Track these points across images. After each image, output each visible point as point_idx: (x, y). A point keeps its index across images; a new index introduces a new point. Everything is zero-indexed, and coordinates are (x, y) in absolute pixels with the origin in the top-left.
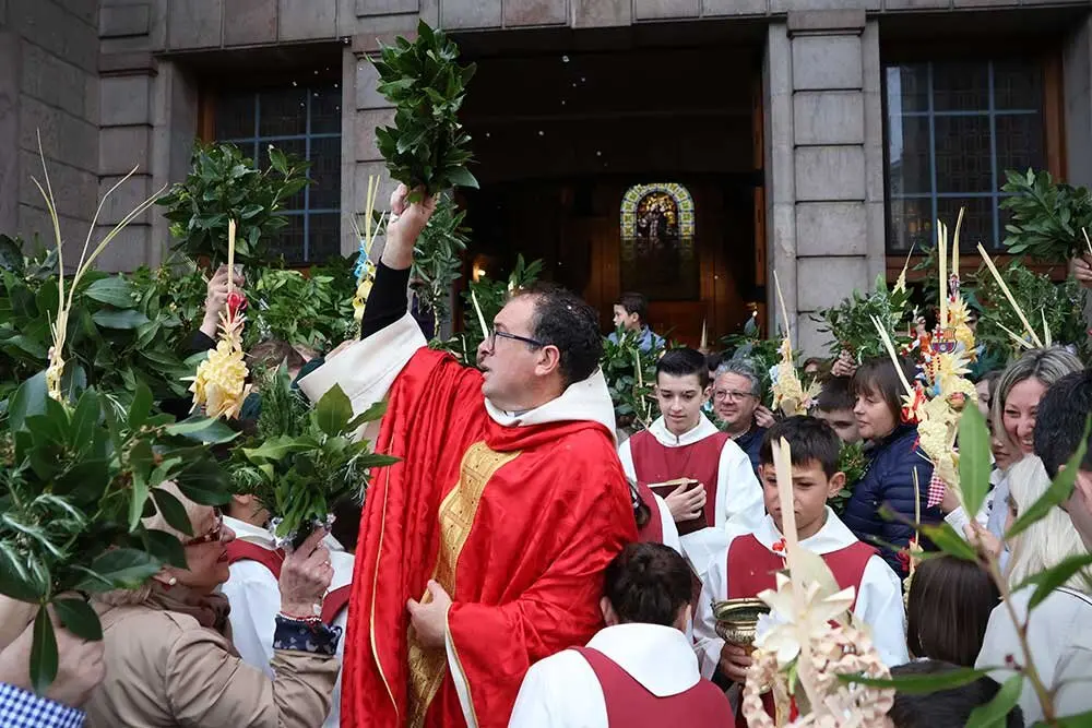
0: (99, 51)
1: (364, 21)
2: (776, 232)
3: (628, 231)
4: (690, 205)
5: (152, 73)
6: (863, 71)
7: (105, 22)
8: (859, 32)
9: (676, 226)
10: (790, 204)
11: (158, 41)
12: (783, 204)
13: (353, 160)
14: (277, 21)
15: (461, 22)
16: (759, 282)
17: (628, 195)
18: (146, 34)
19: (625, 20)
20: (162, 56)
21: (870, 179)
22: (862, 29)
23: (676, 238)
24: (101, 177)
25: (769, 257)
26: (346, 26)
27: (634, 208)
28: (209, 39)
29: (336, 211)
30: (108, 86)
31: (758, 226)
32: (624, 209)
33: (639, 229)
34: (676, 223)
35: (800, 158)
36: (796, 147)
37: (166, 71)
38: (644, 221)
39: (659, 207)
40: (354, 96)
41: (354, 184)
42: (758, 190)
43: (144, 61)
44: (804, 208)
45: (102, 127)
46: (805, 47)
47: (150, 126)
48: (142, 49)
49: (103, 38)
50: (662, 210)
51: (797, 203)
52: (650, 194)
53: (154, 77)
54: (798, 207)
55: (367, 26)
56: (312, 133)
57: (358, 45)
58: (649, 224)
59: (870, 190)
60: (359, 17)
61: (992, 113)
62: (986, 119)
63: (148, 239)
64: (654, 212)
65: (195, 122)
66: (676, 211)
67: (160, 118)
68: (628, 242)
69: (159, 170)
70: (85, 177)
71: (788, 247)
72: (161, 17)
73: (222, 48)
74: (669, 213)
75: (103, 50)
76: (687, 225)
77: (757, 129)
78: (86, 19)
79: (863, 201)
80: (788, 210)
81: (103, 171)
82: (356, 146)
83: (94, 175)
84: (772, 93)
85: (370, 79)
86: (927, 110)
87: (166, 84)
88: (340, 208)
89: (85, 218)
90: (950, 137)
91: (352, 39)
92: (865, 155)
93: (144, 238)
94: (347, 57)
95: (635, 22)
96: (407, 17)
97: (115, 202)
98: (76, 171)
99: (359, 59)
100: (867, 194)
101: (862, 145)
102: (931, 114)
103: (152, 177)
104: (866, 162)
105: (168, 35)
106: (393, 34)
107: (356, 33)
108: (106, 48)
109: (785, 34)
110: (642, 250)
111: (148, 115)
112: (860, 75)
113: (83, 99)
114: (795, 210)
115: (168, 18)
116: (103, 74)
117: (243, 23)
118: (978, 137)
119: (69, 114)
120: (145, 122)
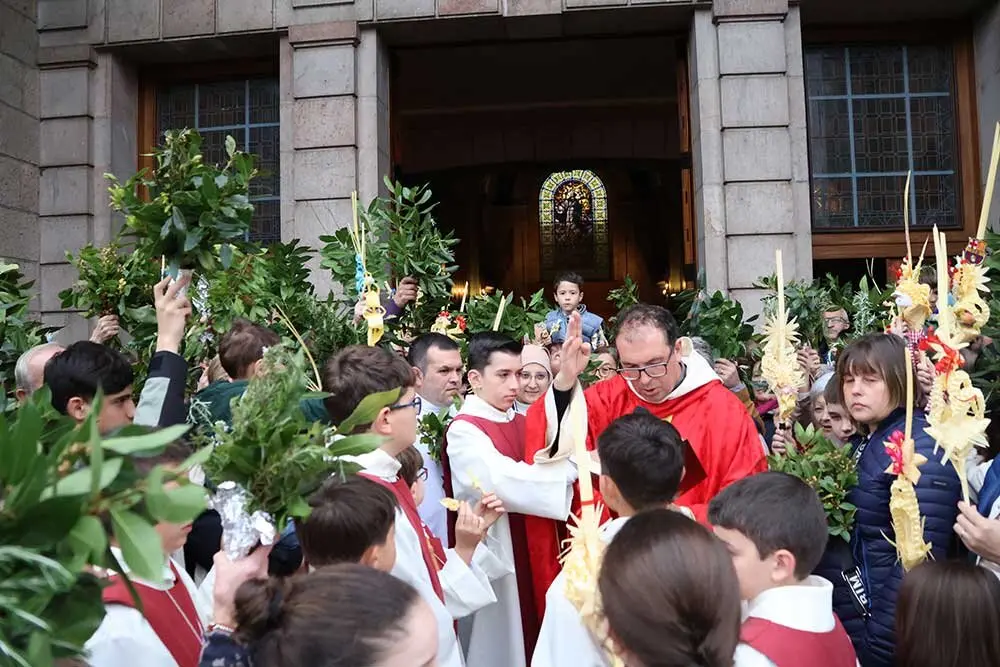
0: (38, 44)
1: (300, 12)
2: (705, 212)
3: (546, 218)
4: (603, 192)
5: (91, 65)
6: (787, 56)
7: (43, 15)
8: (782, 18)
9: (590, 212)
10: (719, 184)
11: (97, 35)
12: (710, 184)
13: (291, 148)
14: (214, 13)
15: (395, 11)
16: (688, 260)
17: (546, 184)
18: (86, 27)
19: (555, 8)
20: (101, 49)
21: (796, 159)
22: (785, 15)
23: (591, 223)
24: (43, 168)
25: (699, 236)
26: (282, 17)
27: (551, 196)
28: (148, 32)
29: (275, 198)
30: (47, 78)
31: (686, 207)
32: (542, 197)
33: (556, 216)
34: (591, 209)
35: (727, 140)
36: (723, 129)
37: (105, 63)
38: (561, 208)
39: (575, 195)
40: (292, 86)
41: (293, 172)
42: (685, 172)
43: (83, 54)
44: (734, 187)
45: (42, 120)
46: (731, 32)
47: (91, 118)
48: (82, 42)
49: (40, 31)
50: (577, 197)
51: (725, 183)
52: (566, 183)
53: (93, 69)
54: (726, 187)
55: (304, 17)
56: (250, 123)
57: (294, 36)
58: (566, 210)
59: (796, 170)
60: (295, 8)
61: (907, 95)
62: (901, 101)
63: (90, 227)
64: (569, 200)
65: (136, 112)
66: (590, 199)
67: (100, 108)
68: (547, 228)
69: (100, 159)
70: (26, 167)
71: (718, 227)
72: (99, 9)
73: (161, 40)
74: (584, 201)
75: (43, 43)
76: (601, 212)
77: (683, 112)
78: (24, 12)
79: (789, 180)
80: (717, 190)
81: (44, 162)
82: (295, 134)
83: (35, 165)
84: (699, 77)
85: (306, 69)
86: (845, 93)
87: (106, 76)
88: (279, 195)
89: (27, 208)
90: (868, 119)
91: (289, 29)
92: (790, 136)
93: (86, 229)
94: (284, 47)
95: (565, 10)
96: (342, 8)
97: (56, 192)
98: (15, 162)
99: (296, 48)
100: (792, 174)
101: (787, 126)
102: (850, 97)
103: (93, 167)
104: (792, 143)
105: (107, 28)
106: (329, 23)
107: (292, 24)
108: (44, 41)
109: (711, 20)
110: (559, 235)
111: (89, 106)
112: (784, 59)
113: (23, 92)
114: (724, 190)
115: (106, 11)
116: (42, 67)
117: (180, 16)
118: (894, 119)
119: (9, 106)
120: (86, 113)
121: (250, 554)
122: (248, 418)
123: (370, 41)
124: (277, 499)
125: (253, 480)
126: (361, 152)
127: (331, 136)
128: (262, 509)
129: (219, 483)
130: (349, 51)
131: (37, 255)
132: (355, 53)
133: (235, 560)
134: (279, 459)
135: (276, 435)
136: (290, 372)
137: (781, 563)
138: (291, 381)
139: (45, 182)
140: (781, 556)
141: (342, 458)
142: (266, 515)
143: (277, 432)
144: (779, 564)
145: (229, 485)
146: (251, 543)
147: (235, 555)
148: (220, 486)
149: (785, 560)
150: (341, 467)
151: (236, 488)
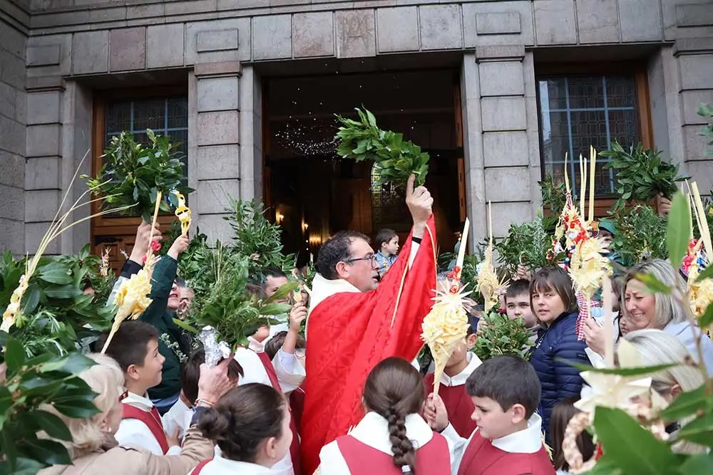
0: (26, 75)
1: (202, 55)
2: (472, 188)
3: (376, 187)
5: (62, 89)
6: (525, 84)
7: (30, 56)
8: (521, 59)
10: (481, 169)
11: (66, 69)
12: (475, 169)
13: (196, 145)
14: (145, 56)
15: (265, 54)
16: (462, 219)
17: (376, 164)
18: (58, 64)
19: (371, 53)
20: (68, 79)
21: (531, 151)
22: (523, 57)
24: (27, 158)
25: (468, 203)
26: (191, 58)
28: (101, 67)
30: (31, 98)
31: (461, 184)
32: (373, 173)
33: (383, 186)
35: (486, 140)
36: (483, 132)
37: (71, 88)
40: (196, 103)
41: (196, 161)
42: (460, 161)
43: (57, 82)
44: (491, 171)
45: (28, 126)
46: (487, 68)
47: (61, 124)
48: (55, 74)
49: (28, 67)
51: (485, 168)
53: (63, 92)
54: (485, 171)
55: (204, 58)
56: (168, 128)
57: (198, 71)
59: (531, 159)
60: (198, 52)
61: (606, 109)
62: (602, 113)
63: (59, 197)
65: (90, 121)
67: (67, 119)
68: (377, 195)
69: (67, 153)
70: (16, 157)
71: (480, 197)
72: (68, 53)
73: (109, 73)
75: (29, 75)
77: (458, 121)
78: (17, 54)
79: (527, 166)
80: (480, 173)
81: (28, 154)
82: (198, 136)
83: (23, 156)
84: (467, 98)
85: (206, 92)
86: (566, 108)
87: (71, 97)
88: (187, 176)
89: (16, 185)
90: (580, 125)
91: (195, 67)
92: (528, 137)
93: (57, 198)
94: (191, 78)
95: (378, 54)
96: (230, 52)
97: (37, 174)
98: (10, 154)
99: (199, 79)
100: (529, 162)
101: (525, 130)
102: (568, 110)
103: (61, 157)
104: (528, 141)
105: (73, 65)
106: (221, 62)
107: (197, 63)
108: (30, 73)
109: (474, 61)
110: (385, 199)
111: (59, 118)
112: (523, 86)
113: (15, 107)
114: (484, 173)
115: (73, 53)
116: (28, 90)
117: (122, 57)
118: (598, 125)
119: (6, 117)
120: (57, 121)
121: (218, 364)
122: (218, 293)
123: (249, 74)
124: (231, 335)
125: (220, 324)
126: (243, 148)
127: (222, 137)
128: (224, 340)
129: (203, 327)
130: (235, 80)
131: (22, 216)
132: (239, 82)
133: (211, 368)
134: (232, 313)
135: (231, 302)
136: (239, 270)
137: (517, 413)
138: (240, 274)
139: (29, 168)
140: (516, 408)
141: (268, 316)
142: (226, 343)
143: (232, 300)
144: (515, 413)
145: (208, 328)
146: (219, 358)
147: (211, 364)
148: (203, 329)
149: (519, 410)
150: (268, 321)
151: (211, 330)
